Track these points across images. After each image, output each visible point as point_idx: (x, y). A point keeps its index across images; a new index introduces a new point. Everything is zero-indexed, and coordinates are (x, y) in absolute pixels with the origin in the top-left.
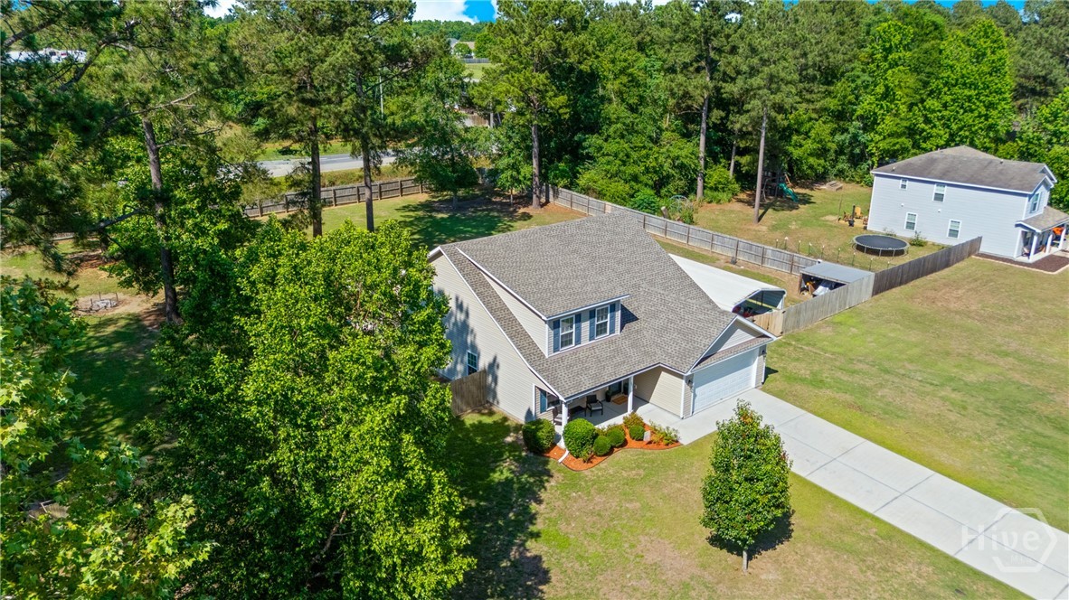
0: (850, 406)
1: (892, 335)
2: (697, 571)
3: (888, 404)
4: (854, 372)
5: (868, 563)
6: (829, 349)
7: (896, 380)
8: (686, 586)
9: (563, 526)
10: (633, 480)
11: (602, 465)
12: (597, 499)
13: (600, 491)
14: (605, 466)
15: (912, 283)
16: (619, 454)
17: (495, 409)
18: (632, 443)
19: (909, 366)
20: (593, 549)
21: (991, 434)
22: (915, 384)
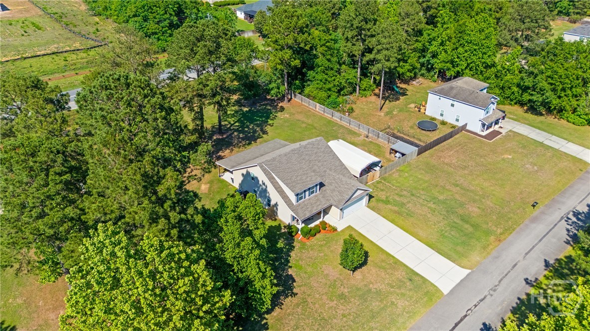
0: (396, 212)
1: (420, 177)
2: (339, 276)
3: (409, 211)
4: (401, 196)
5: (388, 272)
6: (395, 184)
7: (415, 199)
8: (335, 281)
9: (300, 262)
10: (322, 245)
11: (313, 240)
12: (311, 252)
13: (312, 249)
14: (314, 240)
15: (434, 148)
16: (318, 235)
17: (277, 217)
18: (322, 231)
19: (422, 192)
20: (309, 270)
21: (439, 222)
22: (421, 201)
